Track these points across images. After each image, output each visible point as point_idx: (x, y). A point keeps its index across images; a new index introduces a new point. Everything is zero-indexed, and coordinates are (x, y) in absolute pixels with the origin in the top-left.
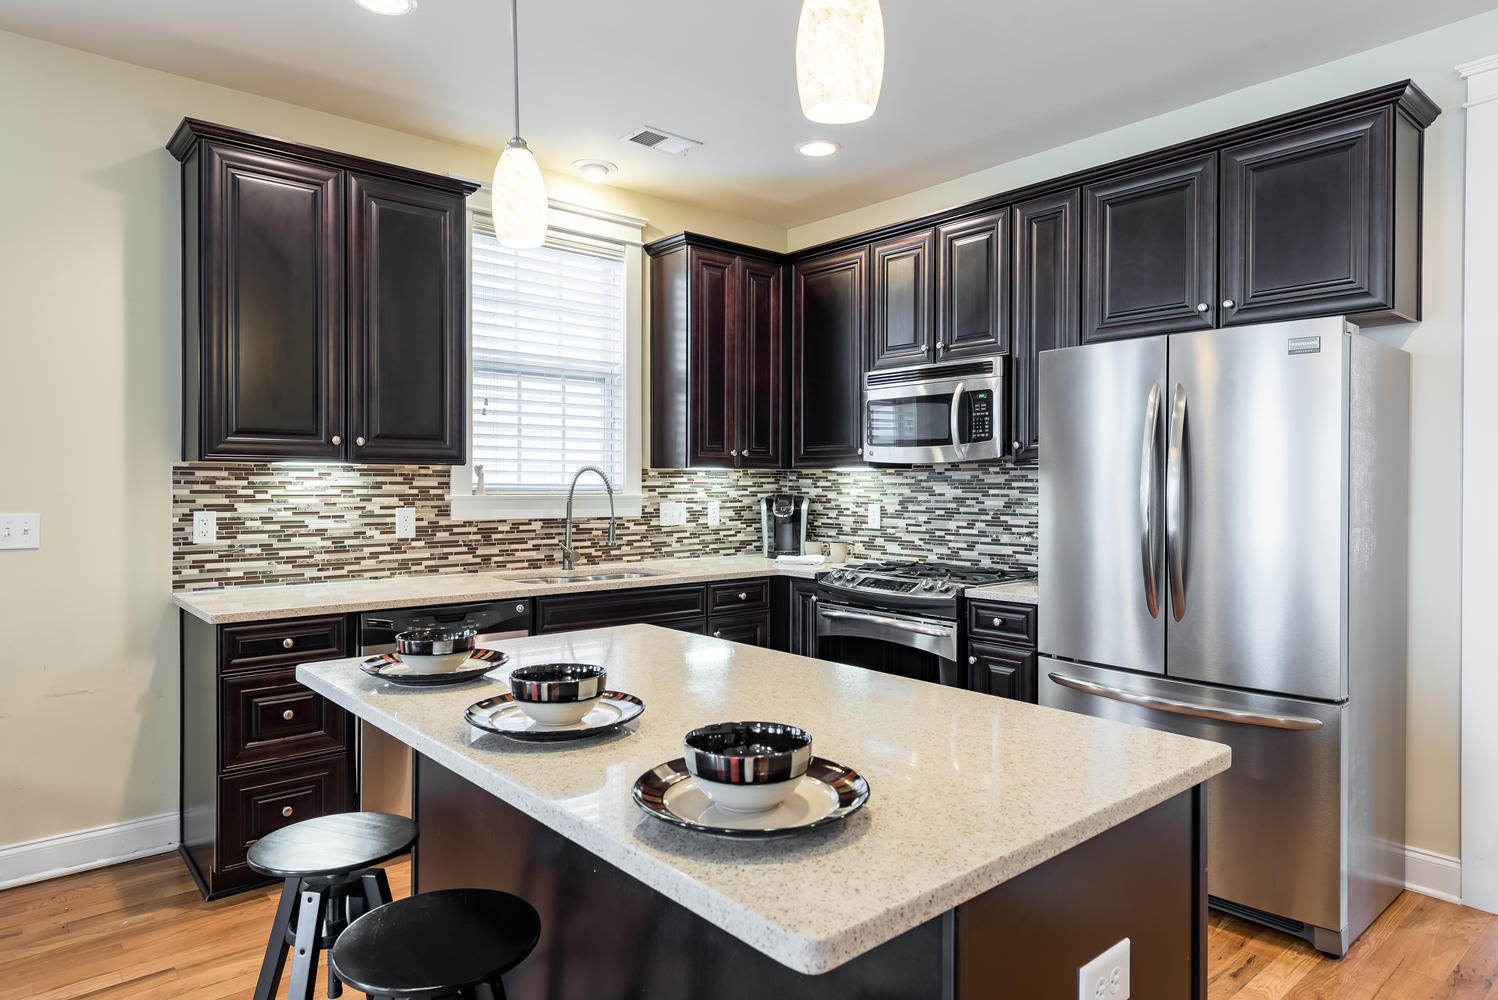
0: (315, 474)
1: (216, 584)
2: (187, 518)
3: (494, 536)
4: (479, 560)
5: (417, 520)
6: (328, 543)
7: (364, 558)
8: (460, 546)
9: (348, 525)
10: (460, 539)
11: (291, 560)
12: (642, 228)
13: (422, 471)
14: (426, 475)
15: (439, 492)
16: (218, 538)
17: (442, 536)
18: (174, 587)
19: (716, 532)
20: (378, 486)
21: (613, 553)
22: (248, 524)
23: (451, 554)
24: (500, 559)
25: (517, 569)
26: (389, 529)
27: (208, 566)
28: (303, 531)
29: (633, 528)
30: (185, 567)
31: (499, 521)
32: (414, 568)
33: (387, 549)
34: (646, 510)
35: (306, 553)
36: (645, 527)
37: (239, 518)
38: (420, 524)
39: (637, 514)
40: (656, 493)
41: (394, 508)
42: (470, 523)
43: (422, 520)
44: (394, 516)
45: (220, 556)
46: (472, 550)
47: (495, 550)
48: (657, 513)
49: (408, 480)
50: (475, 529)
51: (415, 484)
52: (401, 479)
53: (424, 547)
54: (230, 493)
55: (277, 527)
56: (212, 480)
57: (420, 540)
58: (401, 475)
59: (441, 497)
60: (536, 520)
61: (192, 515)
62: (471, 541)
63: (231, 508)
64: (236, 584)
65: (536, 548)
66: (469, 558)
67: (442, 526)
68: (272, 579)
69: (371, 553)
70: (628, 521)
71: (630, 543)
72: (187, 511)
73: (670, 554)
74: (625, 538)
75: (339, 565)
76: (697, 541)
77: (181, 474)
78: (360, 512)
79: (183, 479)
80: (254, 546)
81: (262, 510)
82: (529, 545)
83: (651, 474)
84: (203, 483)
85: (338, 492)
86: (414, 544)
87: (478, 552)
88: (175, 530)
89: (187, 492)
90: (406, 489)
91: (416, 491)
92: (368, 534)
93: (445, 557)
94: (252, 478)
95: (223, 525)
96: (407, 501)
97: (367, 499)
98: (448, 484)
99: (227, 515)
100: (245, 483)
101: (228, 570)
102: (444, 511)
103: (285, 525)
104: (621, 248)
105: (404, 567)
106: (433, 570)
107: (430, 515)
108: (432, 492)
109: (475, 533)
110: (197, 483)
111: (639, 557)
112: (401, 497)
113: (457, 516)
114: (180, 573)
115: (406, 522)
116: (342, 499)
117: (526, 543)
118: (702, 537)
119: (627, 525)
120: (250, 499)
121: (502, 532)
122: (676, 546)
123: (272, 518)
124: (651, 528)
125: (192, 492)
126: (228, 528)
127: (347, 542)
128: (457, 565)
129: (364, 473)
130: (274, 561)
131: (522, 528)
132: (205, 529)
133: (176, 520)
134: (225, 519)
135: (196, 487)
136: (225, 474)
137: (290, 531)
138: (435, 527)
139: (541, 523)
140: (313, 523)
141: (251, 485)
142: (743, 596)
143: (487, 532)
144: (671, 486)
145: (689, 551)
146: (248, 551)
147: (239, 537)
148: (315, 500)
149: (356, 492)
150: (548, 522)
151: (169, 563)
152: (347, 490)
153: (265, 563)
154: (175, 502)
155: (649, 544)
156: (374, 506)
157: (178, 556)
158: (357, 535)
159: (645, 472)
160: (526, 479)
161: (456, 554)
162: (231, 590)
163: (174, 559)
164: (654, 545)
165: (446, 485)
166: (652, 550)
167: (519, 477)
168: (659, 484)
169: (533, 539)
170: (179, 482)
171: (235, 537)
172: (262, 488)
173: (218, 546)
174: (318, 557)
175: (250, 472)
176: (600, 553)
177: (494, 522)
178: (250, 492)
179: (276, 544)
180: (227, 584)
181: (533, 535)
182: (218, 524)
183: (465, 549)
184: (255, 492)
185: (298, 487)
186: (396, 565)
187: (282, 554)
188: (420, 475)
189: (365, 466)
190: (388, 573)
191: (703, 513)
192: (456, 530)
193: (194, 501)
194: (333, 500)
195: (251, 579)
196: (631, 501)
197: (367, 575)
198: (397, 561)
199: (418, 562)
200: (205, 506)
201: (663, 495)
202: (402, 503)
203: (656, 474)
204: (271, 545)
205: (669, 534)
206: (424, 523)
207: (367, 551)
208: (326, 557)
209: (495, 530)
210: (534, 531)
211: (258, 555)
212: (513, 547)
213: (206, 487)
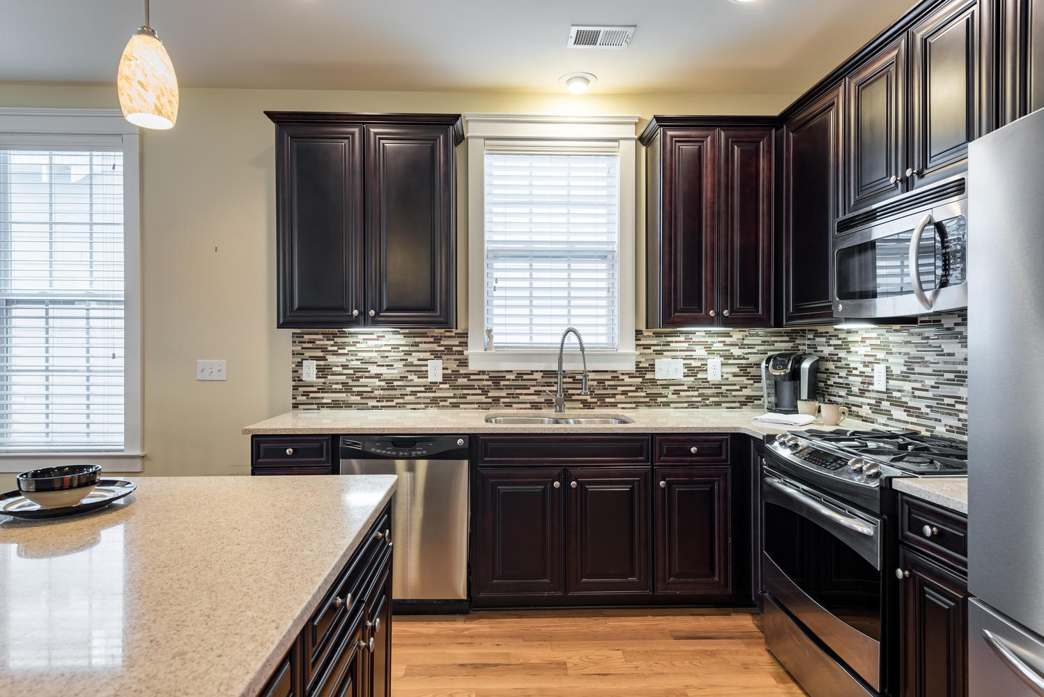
0: (374, 336)
1: (315, 407)
2: (300, 364)
3: (502, 383)
4: (490, 400)
5: (443, 369)
6: (383, 383)
7: (407, 395)
8: (476, 389)
9: (396, 371)
10: (476, 384)
11: (360, 394)
12: (636, 124)
13: (447, 334)
14: (450, 337)
15: (460, 349)
16: (317, 378)
17: (462, 381)
18: (293, 407)
19: (718, 386)
20: (416, 344)
21: (607, 400)
22: (334, 369)
23: (469, 394)
24: (508, 400)
25: (521, 409)
26: (424, 375)
27: (311, 395)
28: (367, 374)
29: (627, 380)
30: (299, 395)
31: (506, 371)
32: (441, 404)
33: (423, 389)
34: (641, 365)
35: (369, 389)
36: (640, 380)
37: (329, 365)
38: (446, 372)
39: (631, 368)
40: (650, 351)
41: (427, 360)
42: (483, 372)
43: (447, 369)
44: (427, 365)
45: (318, 389)
46: (485, 392)
47: (503, 393)
48: (652, 368)
49: (437, 340)
50: (487, 377)
51: (442, 343)
52: (432, 340)
53: (448, 389)
54: (324, 349)
55: (351, 372)
56: (313, 341)
57: (446, 383)
58: (432, 337)
59: (461, 353)
60: (537, 371)
61: (302, 363)
62: (484, 386)
63: (324, 359)
64: (327, 407)
65: (538, 393)
66: (483, 399)
67: (462, 374)
68: (349, 406)
69: (411, 392)
70: (623, 374)
71: (625, 393)
72: (300, 360)
73: (667, 404)
74: (620, 388)
75: (390, 399)
76: (696, 393)
77: (297, 337)
78: (404, 363)
79: (298, 340)
80: (337, 384)
81: (342, 360)
82: (532, 390)
83: (645, 334)
84: (308, 342)
85: (389, 348)
86: (442, 386)
87: (490, 394)
88: (293, 372)
89: (299, 348)
90: (435, 347)
91: (443, 348)
92: (410, 378)
93: (464, 396)
94: (336, 340)
95: (319, 369)
96: (437, 355)
97: (409, 353)
98: (466, 343)
99: (322, 363)
100: (332, 342)
101: (323, 398)
102: (464, 363)
103: (356, 370)
104: (616, 144)
105: (435, 402)
106: (456, 406)
107: (453, 366)
108: (455, 349)
109: (487, 380)
110: (305, 342)
111: (634, 405)
112: (432, 352)
113: (473, 366)
114: (296, 398)
115: (435, 370)
116: (392, 354)
117: (529, 389)
118: (701, 391)
119: (621, 377)
120: (335, 353)
121: (509, 380)
122: (672, 397)
123: (348, 365)
124: (645, 381)
125: (303, 348)
126: (323, 371)
127: (396, 383)
128: (474, 403)
129: (406, 335)
130: (349, 394)
131: (525, 377)
132: (309, 372)
133: (294, 366)
134: (321, 365)
135: (305, 345)
136: (321, 337)
137: (359, 374)
138: (456, 374)
139: (542, 373)
140: (374, 370)
141: (336, 344)
142: (693, 450)
143: (497, 379)
144: (667, 344)
145: (687, 402)
146: (334, 386)
147: (329, 377)
148: (374, 354)
149: (401, 348)
150: (547, 373)
151: (290, 392)
152: (395, 348)
153: (344, 395)
154: (293, 354)
155: (644, 394)
156: (413, 359)
157: (295, 388)
158: (402, 378)
159: (638, 332)
160: (536, 339)
161: (473, 395)
162: (325, 411)
163: (293, 389)
164: (648, 395)
165: (465, 344)
166: (648, 400)
167: (531, 338)
168: (655, 342)
169: (534, 386)
170: (295, 342)
171: (327, 377)
172: (342, 346)
173: (317, 383)
174: (377, 393)
175: (335, 336)
176: (595, 400)
177: (503, 372)
178: (335, 348)
179: (351, 383)
180: (322, 407)
181: (534, 383)
182: (317, 369)
183: (480, 392)
184: (338, 349)
185: (364, 345)
186: (429, 401)
187: (354, 389)
188: (445, 337)
189: (407, 331)
190: (423, 406)
191: (703, 368)
192: (472, 377)
193: (303, 354)
194: (386, 354)
195: (336, 405)
196: (626, 357)
197: (409, 406)
198: (429, 398)
199: (444, 399)
200: (310, 357)
201: (659, 353)
202: (432, 357)
203: (651, 334)
204: (348, 383)
205: (666, 386)
206: (449, 372)
207: (409, 389)
208: (382, 392)
209: (503, 378)
210: (536, 380)
211: (340, 389)
212: (518, 391)
213: (310, 345)
